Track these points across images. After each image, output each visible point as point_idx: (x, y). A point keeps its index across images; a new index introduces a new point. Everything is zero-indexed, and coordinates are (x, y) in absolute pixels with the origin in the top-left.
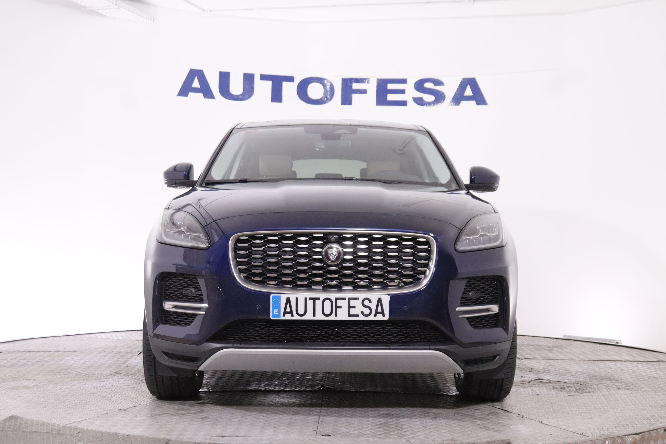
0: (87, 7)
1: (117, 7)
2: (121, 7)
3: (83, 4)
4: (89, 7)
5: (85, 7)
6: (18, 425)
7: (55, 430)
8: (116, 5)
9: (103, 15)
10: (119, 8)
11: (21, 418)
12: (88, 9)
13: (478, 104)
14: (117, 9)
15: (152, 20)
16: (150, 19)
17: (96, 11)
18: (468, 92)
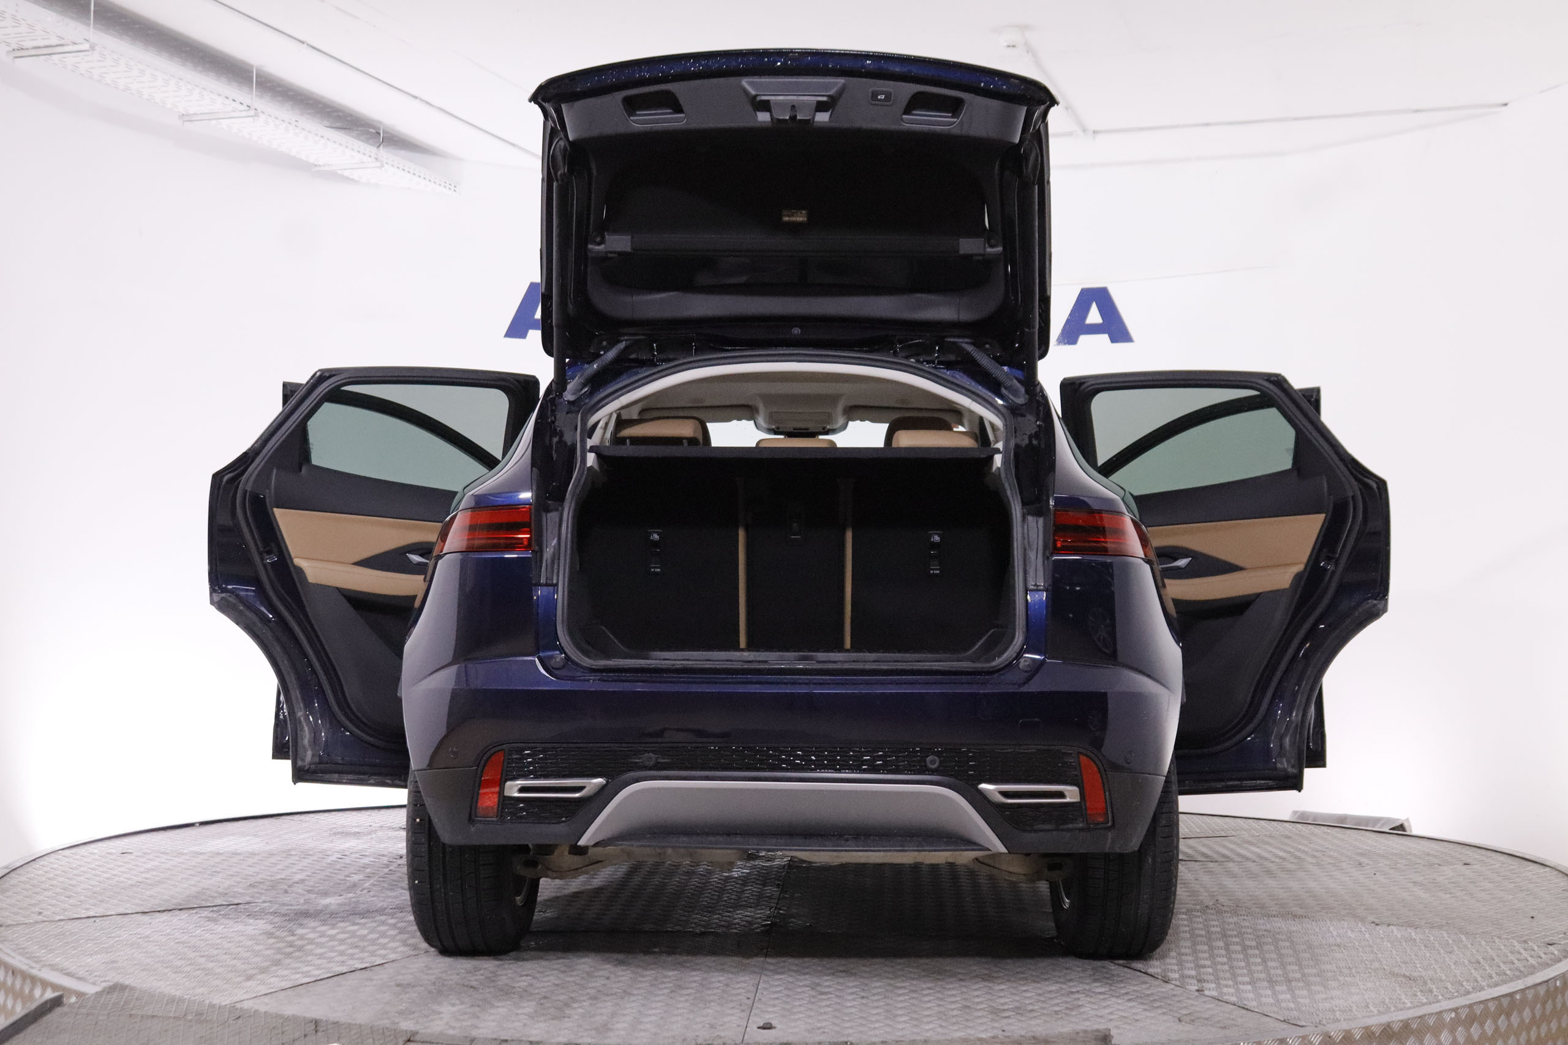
0: (319, 166)
1: (378, 164)
2: (387, 163)
3: (312, 160)
4: (324, 165)
5: (315, 165)
6: (122, 1003)
7: (192, 1013)
8: (376, 159)
9: (353, 180)
10: (382, 166)
11: (132, 989)
12: (322, 169)
13: (1114, 340)
14: (378, 167)
15: (453, 188)
16: (447, 185)
17: (339, 172)
18: (1094, 316)
